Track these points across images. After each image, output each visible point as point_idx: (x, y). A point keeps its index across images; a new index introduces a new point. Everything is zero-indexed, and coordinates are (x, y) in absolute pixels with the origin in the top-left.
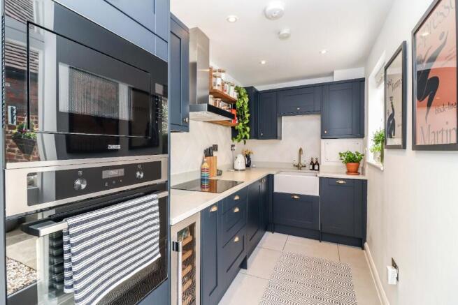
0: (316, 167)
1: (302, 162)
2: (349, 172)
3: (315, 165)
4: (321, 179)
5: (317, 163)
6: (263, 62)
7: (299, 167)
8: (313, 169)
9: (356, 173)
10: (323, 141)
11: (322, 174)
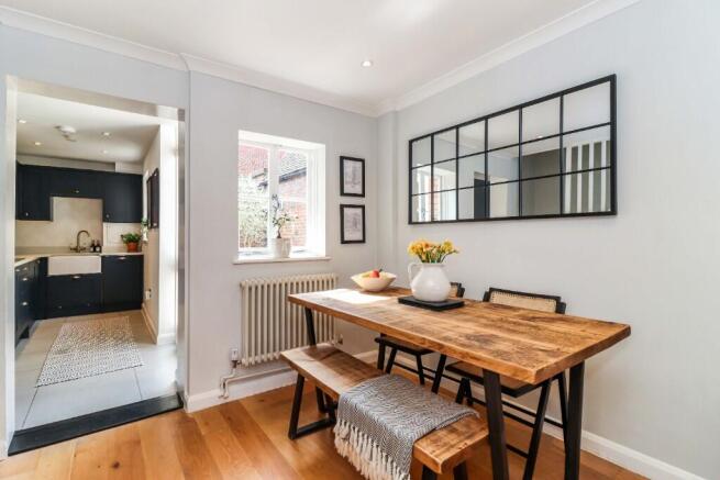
0: (98, 249)
1: (81, 244)
2: (129, 251)
3: (96, 247)
4: (103, 257)
5: (99, 246)
6: (38, 144)
7: (77, 250)
8: (95, 250)
9: (136, 250)
10: (105, 224)
11: (103, 254)
